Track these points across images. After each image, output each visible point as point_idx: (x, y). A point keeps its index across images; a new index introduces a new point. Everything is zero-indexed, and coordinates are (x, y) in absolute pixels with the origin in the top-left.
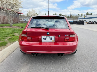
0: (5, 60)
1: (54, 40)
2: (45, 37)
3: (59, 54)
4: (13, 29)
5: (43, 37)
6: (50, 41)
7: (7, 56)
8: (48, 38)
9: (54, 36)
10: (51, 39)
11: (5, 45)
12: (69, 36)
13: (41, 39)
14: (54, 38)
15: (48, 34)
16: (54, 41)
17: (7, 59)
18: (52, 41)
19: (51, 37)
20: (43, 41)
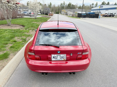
0: (11, 78)
1: (65, 58)
2: (56, 55)
3: (70, 73)
4: (12, 30)
5: (53, 56)
6: (60, 60)
7: (12, 72)
8: (59, 56)
9: (65, 55)
10: (62, 57)
11: (8, 58)
12: (82, 54)
13: (50, 58)
14: (65, 56)
15: (58, 53)
16: (65, 60)
17: (12, 76)
18: (63, 59)
19: (62, 55)
20: (53, 59)
